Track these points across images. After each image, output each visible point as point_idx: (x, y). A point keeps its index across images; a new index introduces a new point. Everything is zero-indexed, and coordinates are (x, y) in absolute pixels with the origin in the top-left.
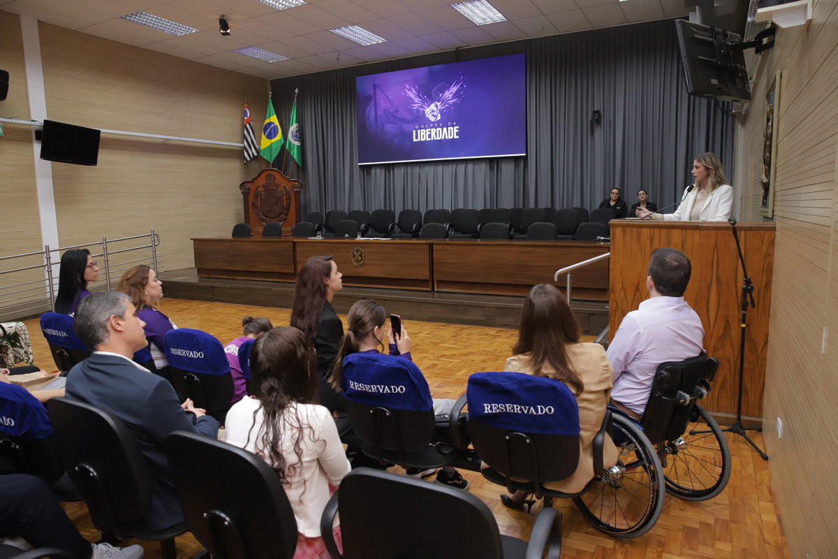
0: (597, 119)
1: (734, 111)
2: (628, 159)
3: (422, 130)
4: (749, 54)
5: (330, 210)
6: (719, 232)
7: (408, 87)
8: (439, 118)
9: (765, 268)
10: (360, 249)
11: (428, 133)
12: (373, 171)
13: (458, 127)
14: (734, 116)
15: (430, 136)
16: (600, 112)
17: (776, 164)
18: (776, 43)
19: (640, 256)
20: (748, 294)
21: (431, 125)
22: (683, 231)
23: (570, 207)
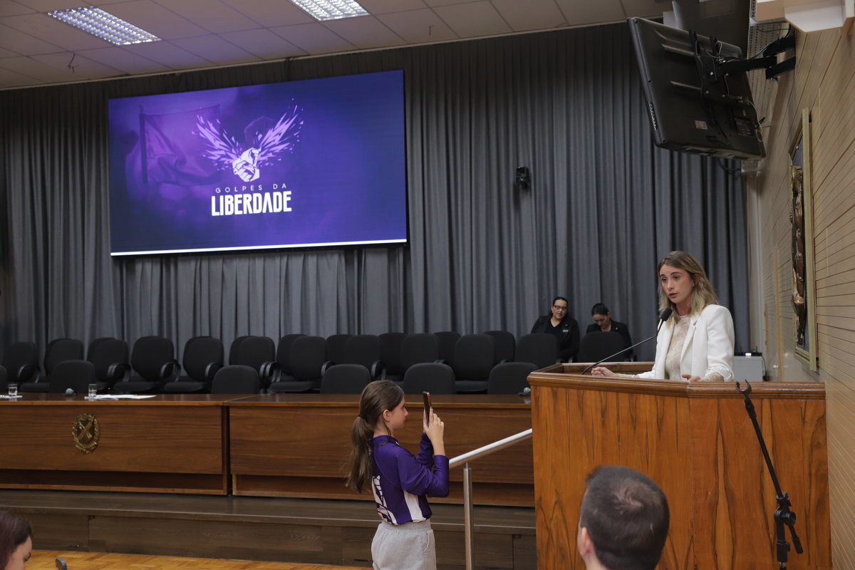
0: (524, 182)
1: (743, 171)
2: (577, 249)
3: (227, 197)
4: (757, 78)
5: (55, 338)
6: (723, 401)
7: (202, 121)
8: (257, 176)
9: (813, 471)
10: (91, 418)
11: (238, 202)
12: (139, 267)
13: (290, 193)
14: (744, 178)
15: (241, 207)
16: (528, 170)
17: (815, 273)
18: (797, 61)
19: (584, 443)
20: (786, 527)
21: (244, 188)
22: (659, 397)
23: (484, 330)
